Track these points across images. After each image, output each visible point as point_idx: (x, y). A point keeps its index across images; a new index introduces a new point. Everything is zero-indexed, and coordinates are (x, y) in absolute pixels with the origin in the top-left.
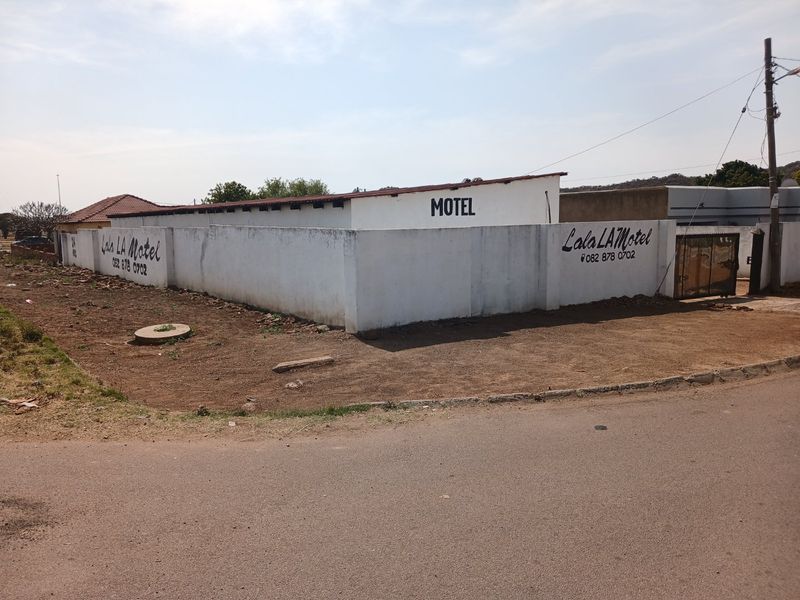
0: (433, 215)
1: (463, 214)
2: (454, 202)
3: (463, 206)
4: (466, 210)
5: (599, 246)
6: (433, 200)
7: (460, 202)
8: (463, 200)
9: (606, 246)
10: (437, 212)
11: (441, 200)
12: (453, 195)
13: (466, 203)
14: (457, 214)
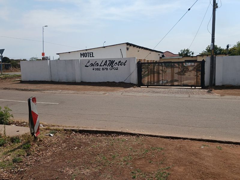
0: (81, 57)
1: (90, 57)
2: (87, 54)
3: (90, 55)
4: (91, 56)
5: (100, 66)
6: (81, 53)
7: (89, 54)
8: (90, 53)
9: (103, 66)
10: (82, 56)
11: (83, 53)
12: (87, 52)
13: (91, 54)
14: (88, 57)
